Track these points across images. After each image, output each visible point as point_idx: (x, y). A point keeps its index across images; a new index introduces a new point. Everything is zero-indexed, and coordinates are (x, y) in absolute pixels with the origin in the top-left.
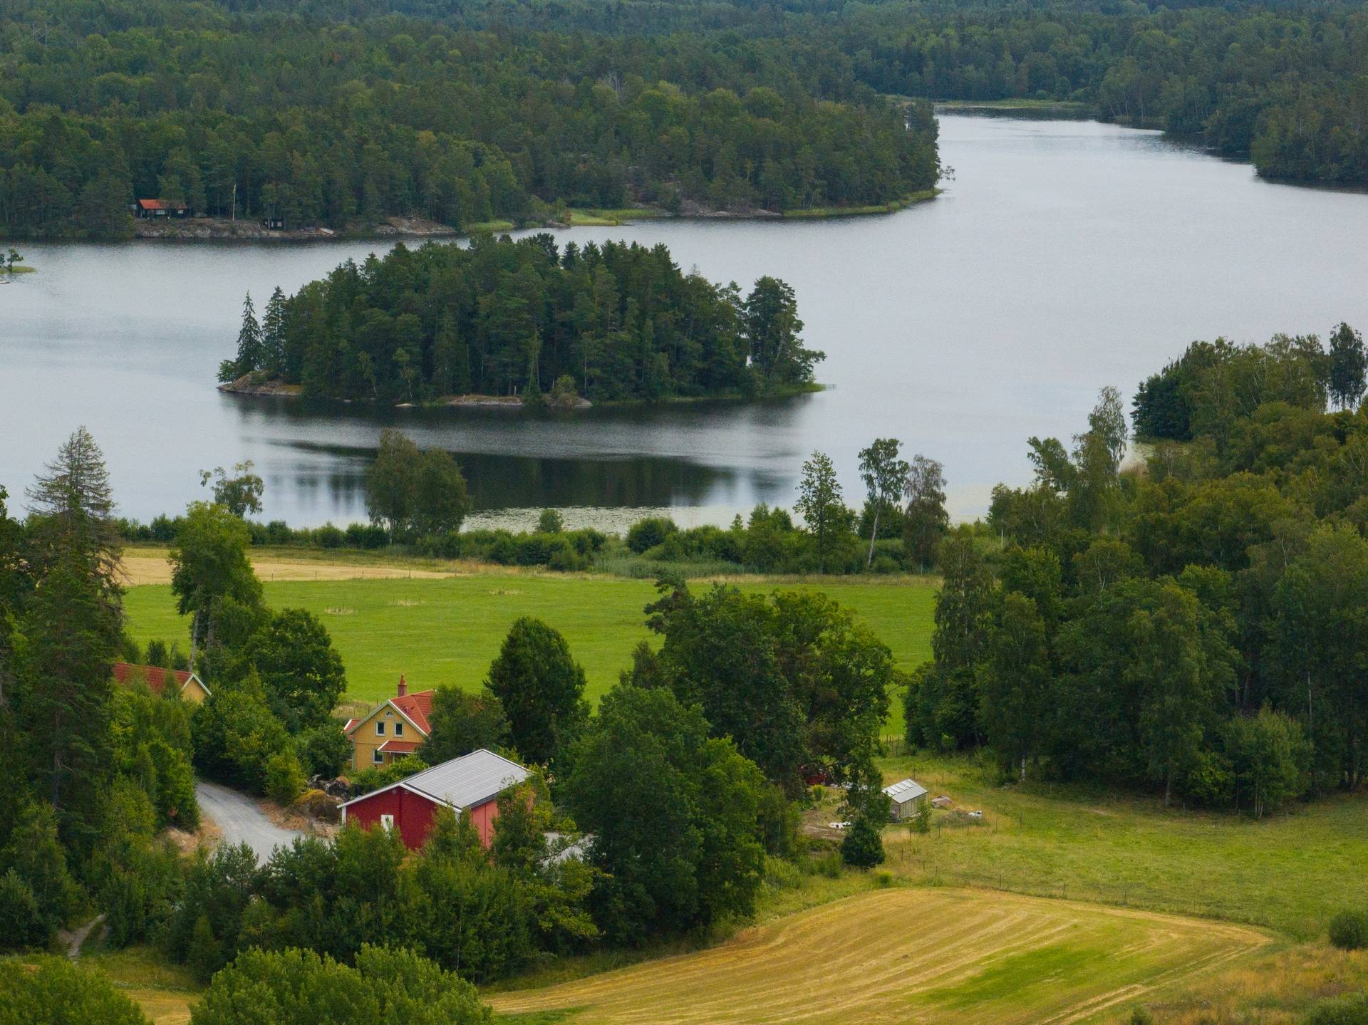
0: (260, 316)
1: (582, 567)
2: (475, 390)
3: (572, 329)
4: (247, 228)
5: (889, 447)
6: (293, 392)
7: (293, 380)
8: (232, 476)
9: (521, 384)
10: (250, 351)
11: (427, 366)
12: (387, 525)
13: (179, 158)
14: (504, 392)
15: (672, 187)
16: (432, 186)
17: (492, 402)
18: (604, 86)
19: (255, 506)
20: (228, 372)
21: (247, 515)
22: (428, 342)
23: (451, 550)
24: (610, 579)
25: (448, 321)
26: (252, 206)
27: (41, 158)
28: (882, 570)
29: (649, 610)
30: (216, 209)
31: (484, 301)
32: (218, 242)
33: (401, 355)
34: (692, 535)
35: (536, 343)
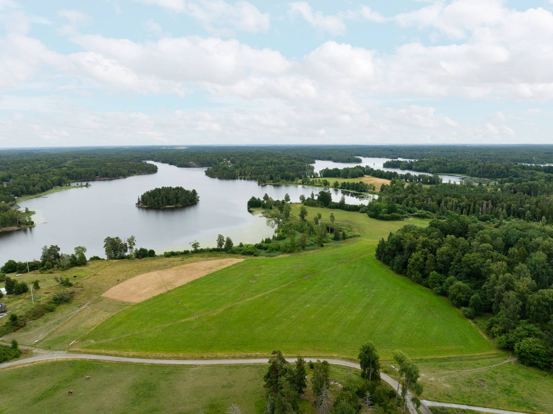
2: (168, 205)
3: (178, 198)
7: (146, 205)
9: (174, 204)
10: (139, 202)
11: (163, 203)
15: (140, 172)
17: (171, 206)
18: (130, 163)
30: (104, 177)
33: (160, 202)
35: (175, 200)
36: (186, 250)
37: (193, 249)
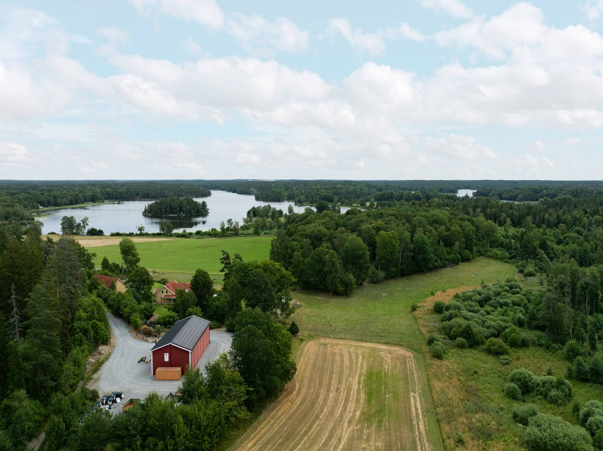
0: (147, 206)
1: (190, 238)
2: (171, 213)
3: (182, 207)
4: (147, 199)
5: (231, 220)
6: (151, 215)
7: (150, 213)
8: (140, 226)
9: (177, 213)
10: (146, 211)
11: (166, 211)
12: (162, 232)
13: (141, 193)
14: (175, 214)
16: (165, 195)
19: (143, 230)
20: (143, 213)
21: (142, 232)
22: (166, 209)
23: (171, 236)
24: (194, 239)
25: (168, 206)
26: (148, 197)
27: (127, 193)
28: (231, 236)
29: (221, 259)
30: (145, 197)
31: (172, 204)
32: (144, 200)
33: (163, 210)
34: (205, 233)
35: (178, 209)
36: (131, 232)
37: (139, 232)
